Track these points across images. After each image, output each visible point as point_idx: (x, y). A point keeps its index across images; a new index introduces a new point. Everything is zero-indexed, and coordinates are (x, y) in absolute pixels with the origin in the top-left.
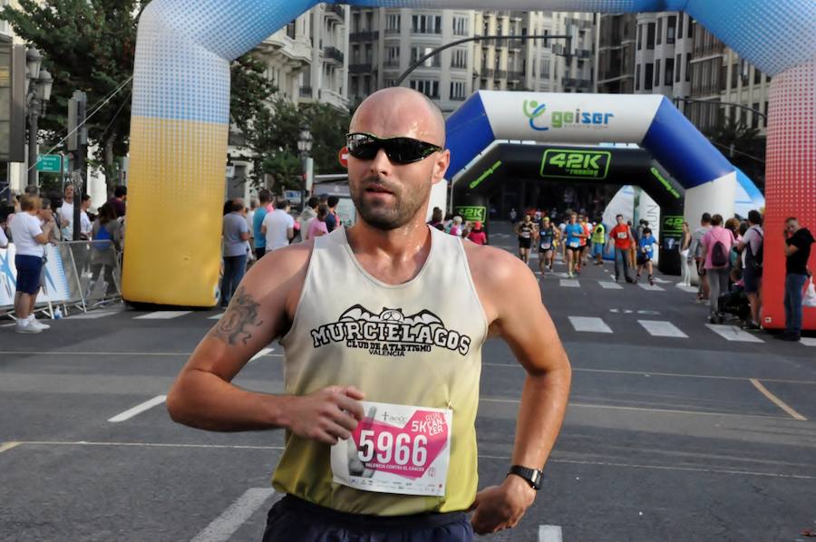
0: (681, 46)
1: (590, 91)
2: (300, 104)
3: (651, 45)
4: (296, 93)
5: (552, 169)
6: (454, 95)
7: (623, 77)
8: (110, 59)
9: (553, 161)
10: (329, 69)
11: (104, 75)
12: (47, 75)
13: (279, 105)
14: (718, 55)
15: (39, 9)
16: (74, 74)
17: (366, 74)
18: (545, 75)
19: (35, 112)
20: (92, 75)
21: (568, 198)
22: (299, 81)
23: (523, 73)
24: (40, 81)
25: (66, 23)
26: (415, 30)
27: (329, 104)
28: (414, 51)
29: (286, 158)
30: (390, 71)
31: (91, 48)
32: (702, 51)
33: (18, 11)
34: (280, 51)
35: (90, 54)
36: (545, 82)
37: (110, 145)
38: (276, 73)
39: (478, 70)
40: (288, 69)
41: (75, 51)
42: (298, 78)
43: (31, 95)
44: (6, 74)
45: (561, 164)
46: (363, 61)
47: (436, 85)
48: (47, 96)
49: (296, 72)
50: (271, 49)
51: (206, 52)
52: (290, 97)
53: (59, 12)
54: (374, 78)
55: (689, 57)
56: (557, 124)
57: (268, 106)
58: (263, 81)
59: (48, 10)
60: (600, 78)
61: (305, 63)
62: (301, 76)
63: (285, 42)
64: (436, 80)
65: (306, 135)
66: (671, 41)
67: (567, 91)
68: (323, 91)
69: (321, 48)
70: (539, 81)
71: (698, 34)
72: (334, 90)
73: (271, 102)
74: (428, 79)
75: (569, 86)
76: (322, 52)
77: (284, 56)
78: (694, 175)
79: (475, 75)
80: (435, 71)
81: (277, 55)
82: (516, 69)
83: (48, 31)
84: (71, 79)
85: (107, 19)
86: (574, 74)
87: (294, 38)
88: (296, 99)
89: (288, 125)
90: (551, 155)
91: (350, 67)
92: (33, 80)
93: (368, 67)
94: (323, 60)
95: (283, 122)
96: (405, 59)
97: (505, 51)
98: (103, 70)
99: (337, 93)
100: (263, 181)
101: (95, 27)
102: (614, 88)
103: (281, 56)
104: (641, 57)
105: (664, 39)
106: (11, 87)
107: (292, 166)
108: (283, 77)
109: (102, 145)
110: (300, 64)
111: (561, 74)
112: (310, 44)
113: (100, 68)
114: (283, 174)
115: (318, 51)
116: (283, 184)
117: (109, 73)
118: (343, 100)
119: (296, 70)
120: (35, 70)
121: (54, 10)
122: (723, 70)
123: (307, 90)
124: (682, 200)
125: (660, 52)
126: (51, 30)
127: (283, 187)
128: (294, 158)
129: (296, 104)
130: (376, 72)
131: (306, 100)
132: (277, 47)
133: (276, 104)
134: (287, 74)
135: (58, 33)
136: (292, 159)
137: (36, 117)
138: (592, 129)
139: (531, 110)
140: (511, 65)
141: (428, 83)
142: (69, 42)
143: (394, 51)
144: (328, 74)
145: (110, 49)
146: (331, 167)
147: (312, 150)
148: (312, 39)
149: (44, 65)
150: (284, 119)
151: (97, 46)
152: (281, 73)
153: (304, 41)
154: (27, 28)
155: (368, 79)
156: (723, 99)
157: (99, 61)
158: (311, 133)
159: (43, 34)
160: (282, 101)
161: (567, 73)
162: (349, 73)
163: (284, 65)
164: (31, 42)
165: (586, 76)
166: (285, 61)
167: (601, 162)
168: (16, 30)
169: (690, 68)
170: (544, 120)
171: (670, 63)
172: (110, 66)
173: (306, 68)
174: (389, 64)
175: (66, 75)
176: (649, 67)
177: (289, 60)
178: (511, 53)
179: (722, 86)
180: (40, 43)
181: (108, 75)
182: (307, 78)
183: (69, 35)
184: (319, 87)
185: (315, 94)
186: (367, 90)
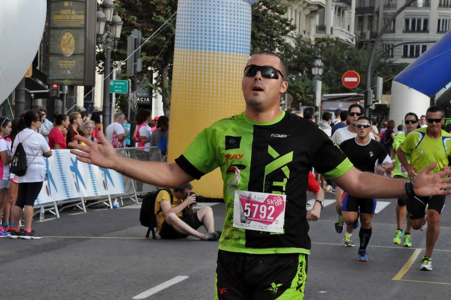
2: (316, 39)
4: (313, 30)
6: (441, 29)
8: (167, 6)
10: (340, 11)
11: (162, 18)
12: (119, 19)
13: (298, 40)
16: (140, 18)
17: (370, 14)
19: (109, 48)
20: (153, 18)
22: (316, 21)
24: (113, 24)
27: (337, 39)
29: (303, 81)
30: (389, 11)
35: (152, 2)
37: (166, 73)
40: (308, 12)
42: (315, 18)
43: (106, 34)
44: (82, 17)
46: (367, 4)
47: (426, 22)
48: (118, 35)
49: (313, 14)
52: (309, 34)
54: (375, 18)
57: (288, 40)
58: (284, 21)
61: (320, 7)
62: (318, 17)
64: (426, 17)
65: (319, 63)
68: (334, 28)
72: (344, 28)
73: (293, 37)
74: (419, 17)
80: (426, 11)
88: (313, 36)
89: (305, 55)
91: (356, 9)
92: (108, 22)
93: (372, 8)
94: (335, 4)
95: (301, 53)
98: (162, 15)
99: (346, 30)
100: (284, 99)
106: (85, 29)
107: (307, 87)
108: (303, 17)
109: (160, 72)
110: (317, 8)
113: (159, 13)
114: (301, 94)
116: (301, 101)
118: (350, 35)
119: (313, 12)
120: (109, 15)
123: (322, 28)
127: (301, 104)
128: (310, 81)
129: (313, 39)
130: (378, 13)
131: (321, 36)
133: (296, 39)
134: (307, 16)
136: (308, 81)
137: (110, 52)
141: (419, 21)
144: (339, 15)
146: (339, 87)
147: (323, 74)
150: (303, 50)
152: (301, 14)
155: (371, 18)
157: (159, 8)
158: (323, 61)
160: (301, 36)
162: (356, 14)
163: (304, 9)
166: (305, 5)
172: (166, 11)
173: (321, 10)
174: (388, 6)
175: (133, 19)
177: (309, 5)
182: (322, 18)
184: (332, 25)
185: (328, 31)
186: (370, 27)
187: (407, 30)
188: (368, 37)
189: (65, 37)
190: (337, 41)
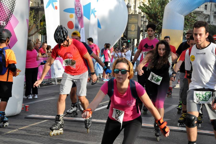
8: (161, 16)
11: (160, 20)
12: (147, 20)
15: (147, 6)
16: (153, 20)
19: (144, 28)
20: (157, 20)
22: (207, 20)
24: (146, 22)
25: (152, 9)
31: (157, 14)
33: (142, 7)
34: (203, 13)
35: (157, 15)
37: (160, 35)
38: (201, 18)
40: (205, 17)
41: (154, 15)
43: (144, 25)
44: (137, 20)
50: (200, 12)
51: (179, 14)
53: (151, 6)
59: (149, 6)
61: (208, 15)
62: (208, 18)
63: (204, 11)
69: (213, 12)
76: (213, 13)
77: (204, 14)
81: (202, 14)
83: (148, 11)
84: (152, 21)
85: (161, 7)
87: (206, 10)
92: (144, 21)
94: (213, 15)
98: (160, 19)
101: (158, 9)
103: (203, 14)
106: (138, 23)
109: (159, 35)
110: (207, 16)
112: (210, 11)
113: (159, 18)
115: (212, 13)
119: (206, 17)
120: (145, 19)
121: (150, 6)
123: (209, 22)
126: (149, 10)
132: (202, 12)
134: (204, 18)
135: (150, 11)
137: (144, 29)
142: (152, 13)
144: (215, 18)
145: (161, 14)
148: (211, 10)
149: (147, 18)
151: (158, 13)
153: (209, 10)
154: (144, 10)
157: (159, 17)
159: (147, 11)
163: (203, 16)
164: (145, 13)
166: (204, 15)
168: (142, 11)
172: (161, 18)
173: (209, 17)
175: (151, 20)
177: (205, 15)
180: (146, 13)
181: (161, 20)
182: (209, 19)
183: (153, 11)
184: (212, 21)
185: (211, 23)
189: (132, 26)
190: (213, 26)
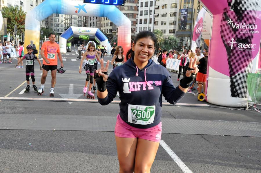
0: (95, 21)
1: (82, 27)
3: (91, 20)
5: (81, 38)
7: (87, 25)
9: (81, 37)
14: (100, 22)
18: (75, 24)
21: (79, 42)
23: (72, 23)
26: (55, 16)
28: (55, 19)
30: (51, 22)
31: (10, 18)
32: (98, 21)
36: (75, 25)
39: (65, 23)
45: (82, 37)
46: (47, 21)
47: (58, 25)
51: (36, 20)
55: (96, 22)
56: (83, 32)
60: (83, 24)
66: (94, 20)
67: (78, 26)
70: (74, 25)
71: (97, 19)
75: (79, 26)
78: (102, 40)
79: (64, 23)
80: (58, 23)
82: (71, 23)
86: (79, 24)
90: (80, 36)
91: (45, 22)
96: (54, 20)
97: (69, 20)
102: (85, 26)
104: (89, 22)
105: (93, 19)
111: (77, 24)
113: (12, 21)
117: (14, 22)
118: (45, 26)
122: (101, 24)
124: (100, 43)
125: (92, 21)
138: (88, 33)
139: (79, 30)
140: (70, 22)
143: (52, 19)
155: (48, 23)
156: (101, 28)
157: (12, 20)
161: (78, 24)
165: (81, 24)
167: (88, 37)
169: (96, 24)
170: (81, 31)
171: (94, 23)
174: (51, 21)
176: (91, 23)
178: (70, 20)
179: (101, 27)
186: (48, 25)
187: (55, 26)
188: (47, 27)
